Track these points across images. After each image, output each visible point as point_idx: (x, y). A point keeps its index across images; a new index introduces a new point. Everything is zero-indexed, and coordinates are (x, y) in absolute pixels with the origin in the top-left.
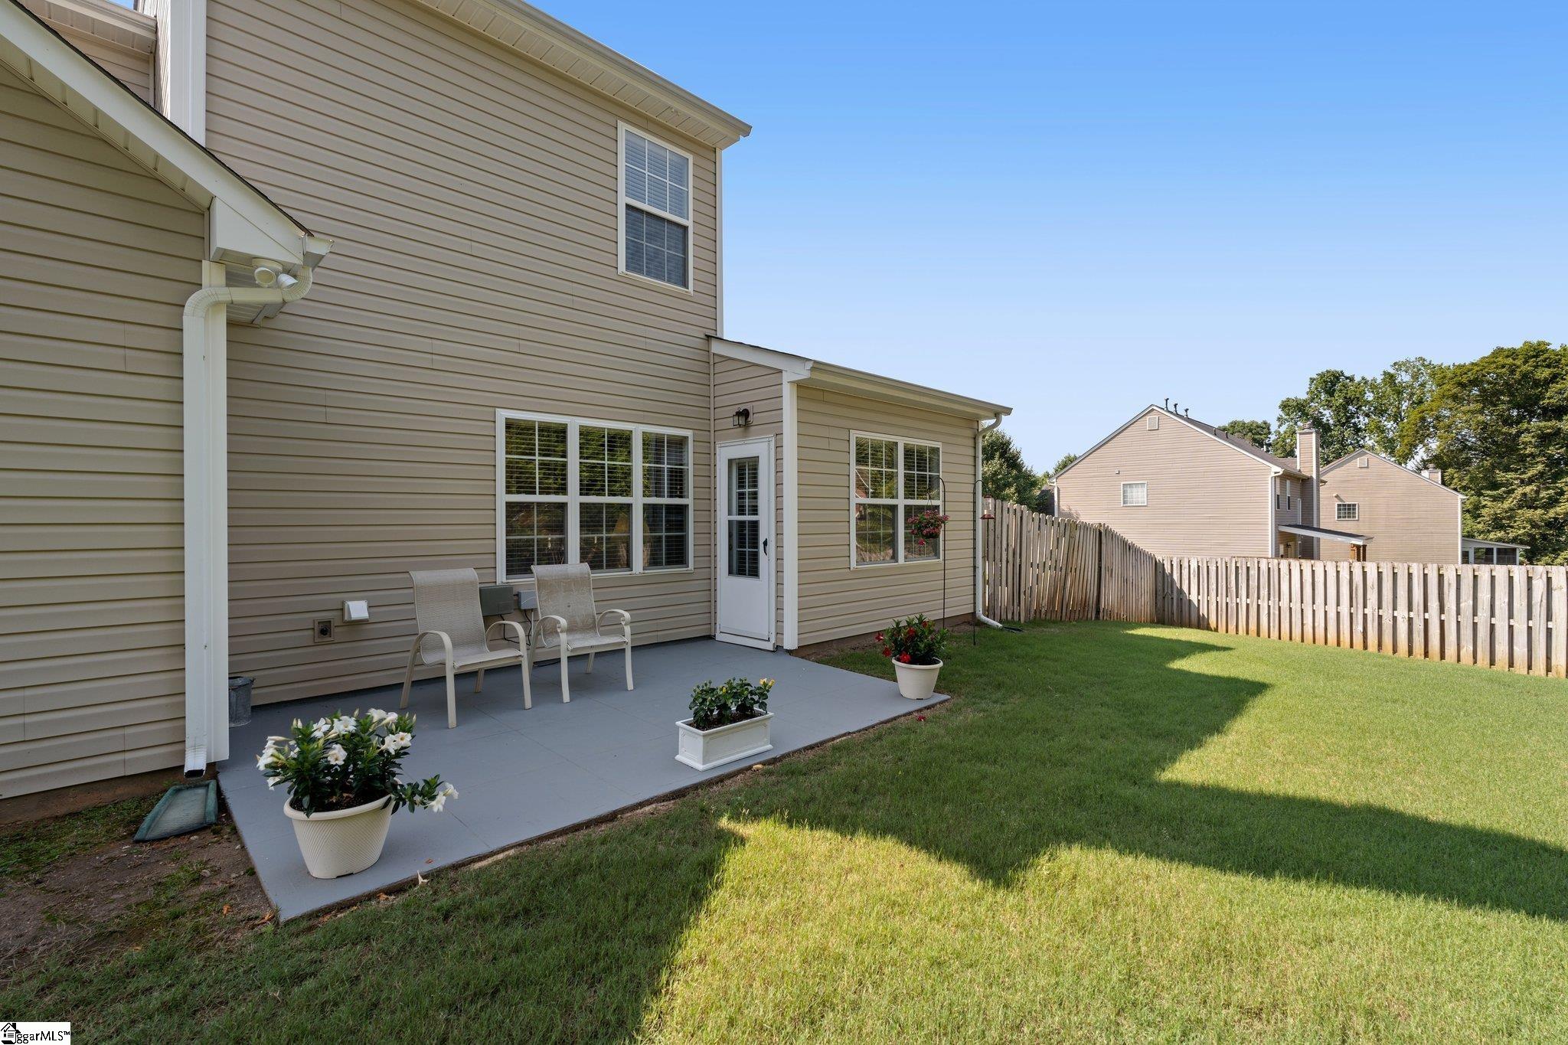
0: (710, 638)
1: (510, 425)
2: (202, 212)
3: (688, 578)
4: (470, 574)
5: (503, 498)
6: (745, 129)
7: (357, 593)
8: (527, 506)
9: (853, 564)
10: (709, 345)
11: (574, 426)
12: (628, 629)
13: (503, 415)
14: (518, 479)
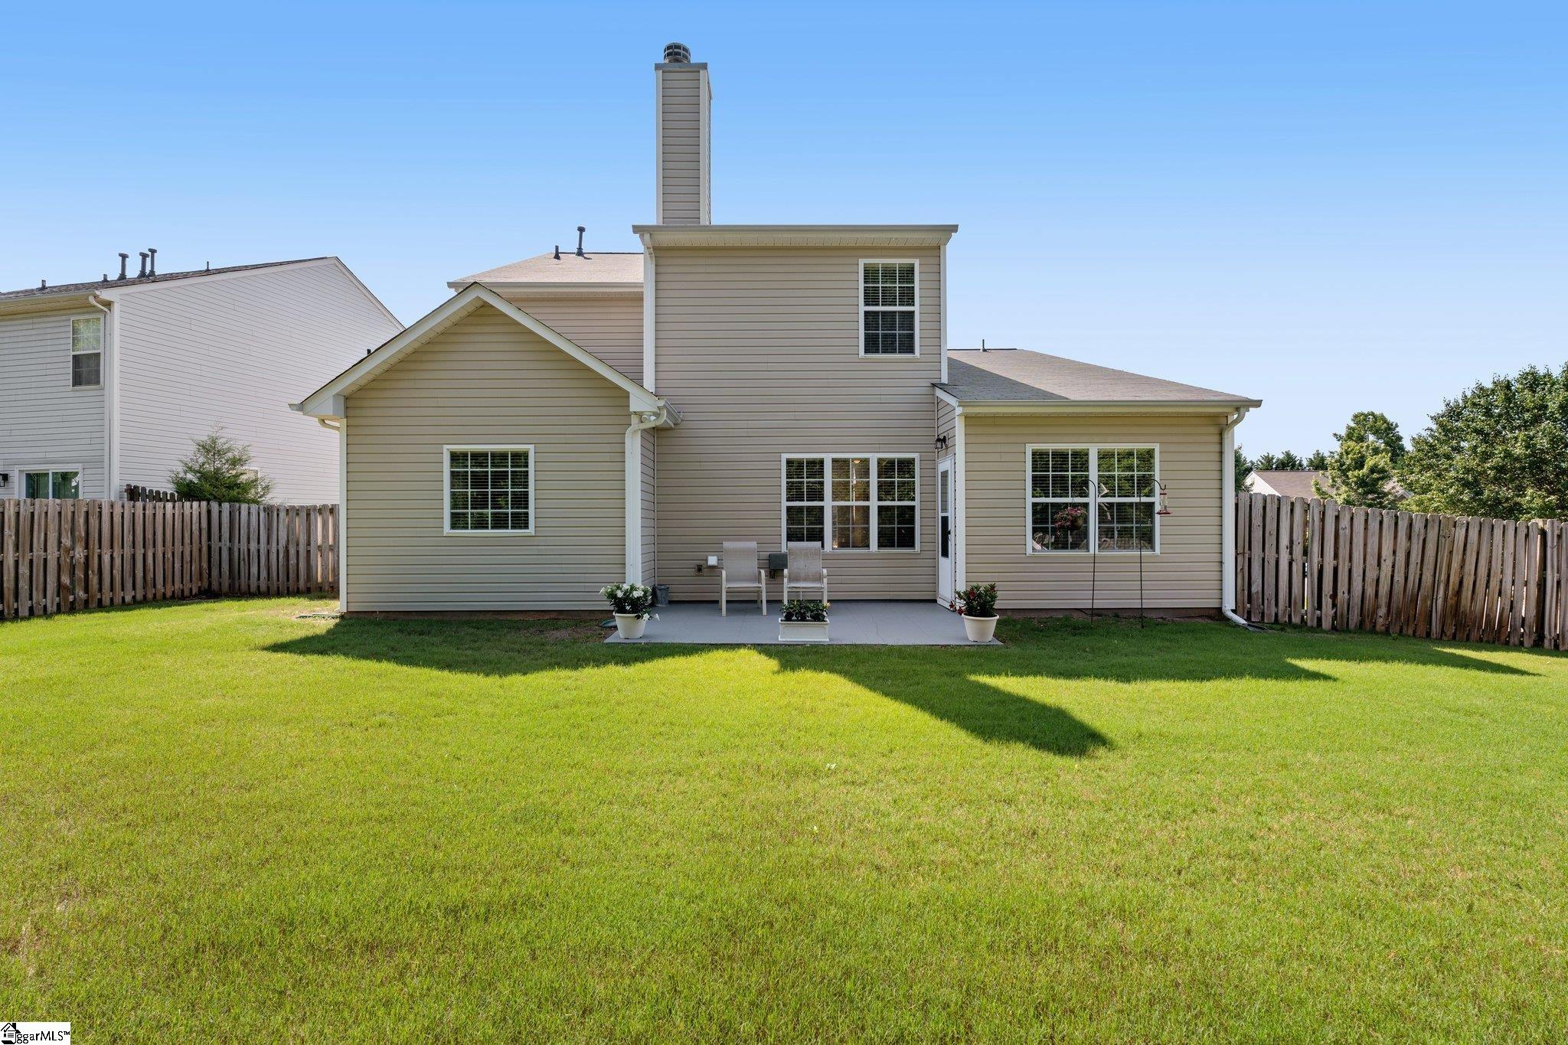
0: (935, 601)
1: (789, 462)
2: (626, 395)
3: (916, 557)
4: (753, 545)
5: (785, 504)
6: (954, 228)
7: (713, 552)
8: (801, 509)
9: (1029, 551)
10: (934, 391)
11: (828, 459)
12: (825, 580)
13: (785, 457)
14: (795, 493)
